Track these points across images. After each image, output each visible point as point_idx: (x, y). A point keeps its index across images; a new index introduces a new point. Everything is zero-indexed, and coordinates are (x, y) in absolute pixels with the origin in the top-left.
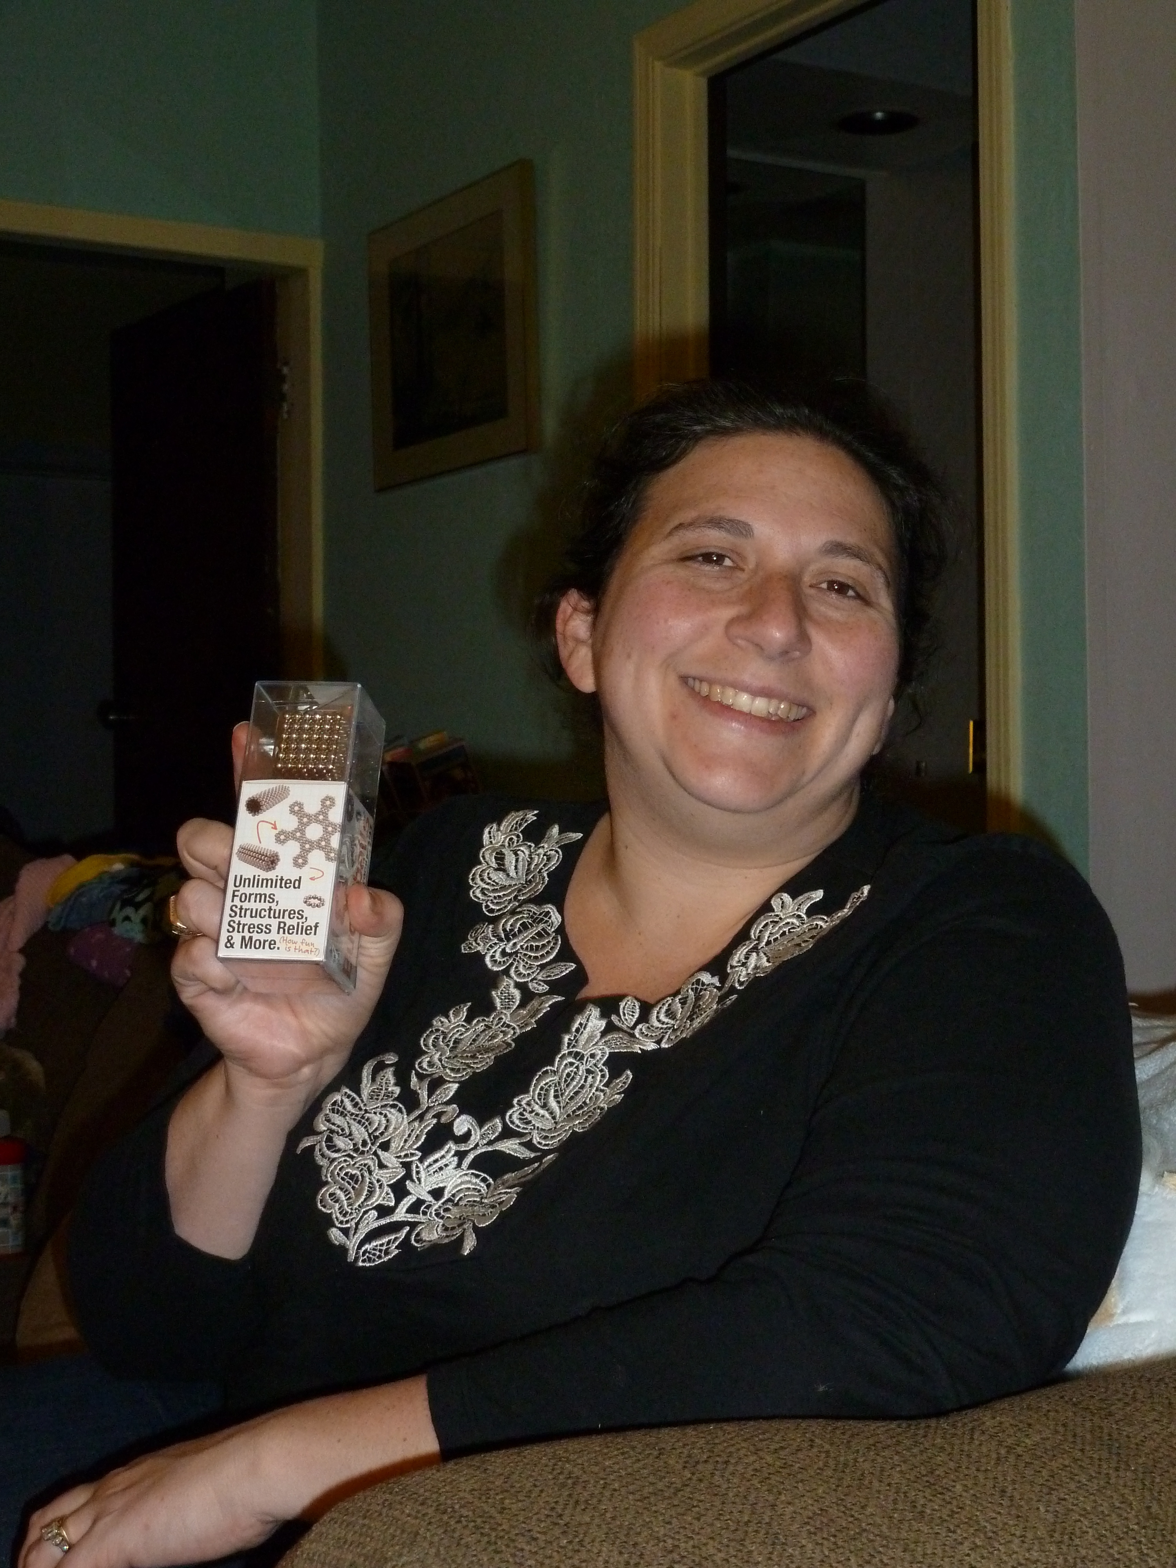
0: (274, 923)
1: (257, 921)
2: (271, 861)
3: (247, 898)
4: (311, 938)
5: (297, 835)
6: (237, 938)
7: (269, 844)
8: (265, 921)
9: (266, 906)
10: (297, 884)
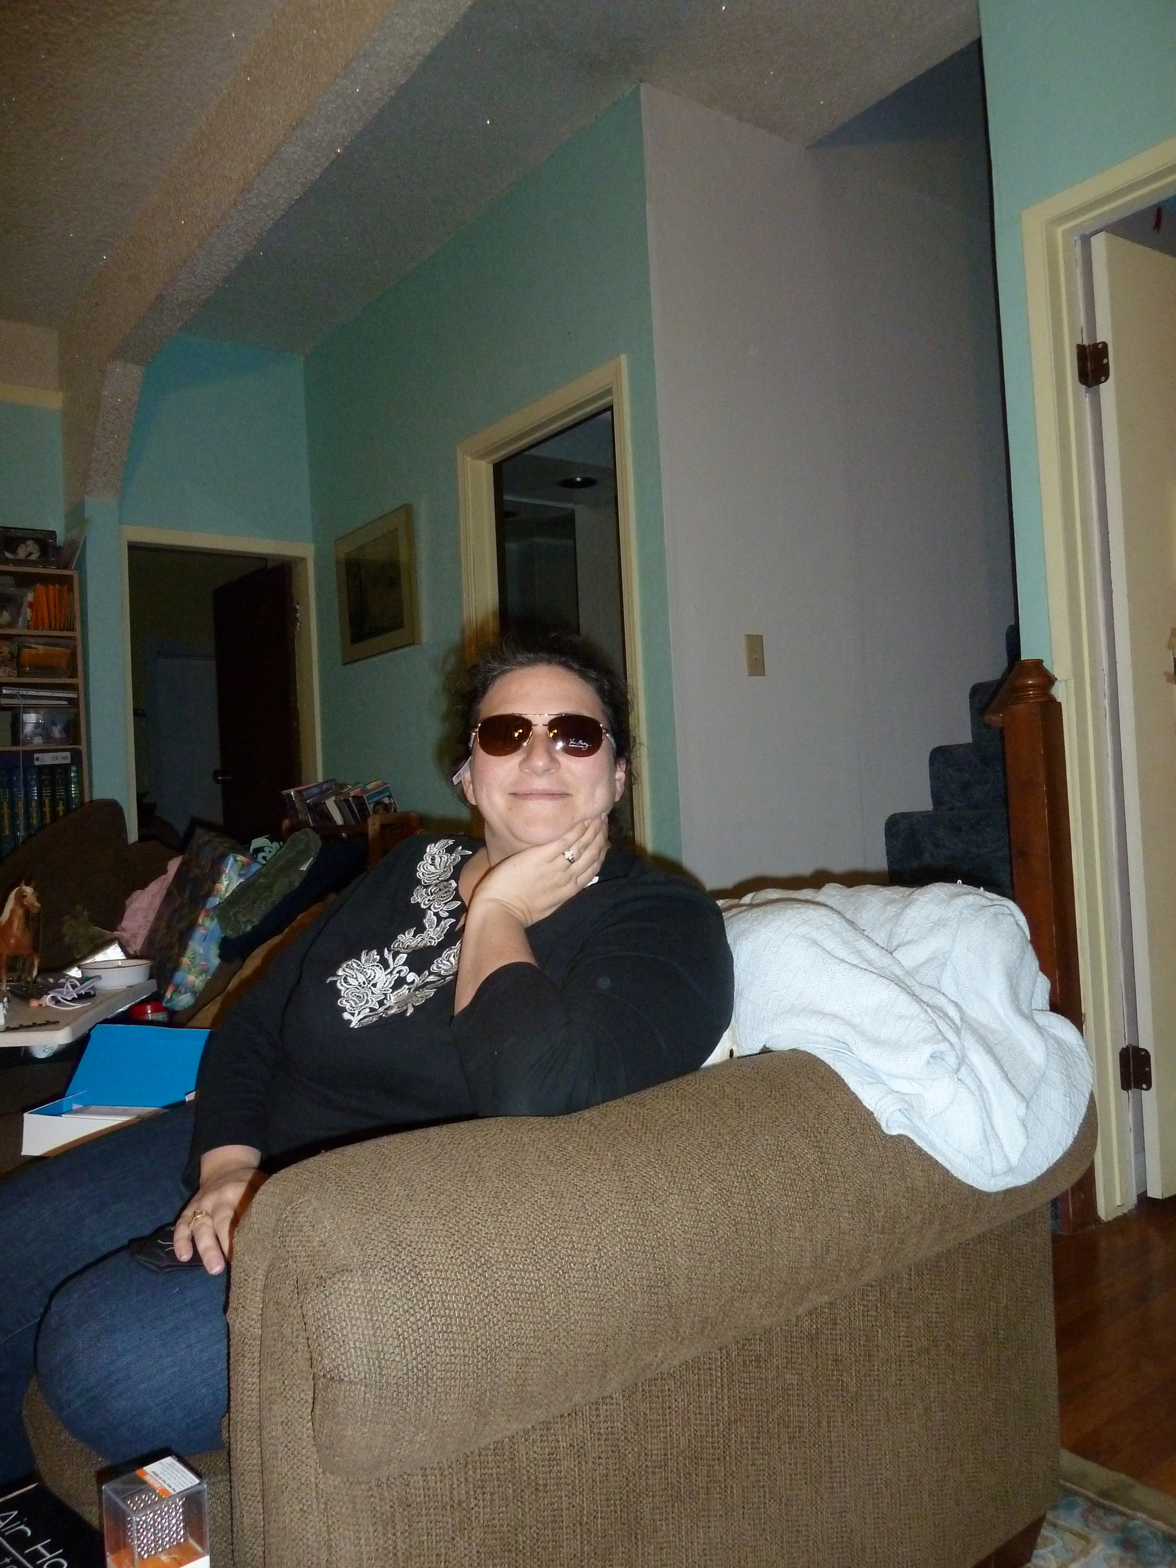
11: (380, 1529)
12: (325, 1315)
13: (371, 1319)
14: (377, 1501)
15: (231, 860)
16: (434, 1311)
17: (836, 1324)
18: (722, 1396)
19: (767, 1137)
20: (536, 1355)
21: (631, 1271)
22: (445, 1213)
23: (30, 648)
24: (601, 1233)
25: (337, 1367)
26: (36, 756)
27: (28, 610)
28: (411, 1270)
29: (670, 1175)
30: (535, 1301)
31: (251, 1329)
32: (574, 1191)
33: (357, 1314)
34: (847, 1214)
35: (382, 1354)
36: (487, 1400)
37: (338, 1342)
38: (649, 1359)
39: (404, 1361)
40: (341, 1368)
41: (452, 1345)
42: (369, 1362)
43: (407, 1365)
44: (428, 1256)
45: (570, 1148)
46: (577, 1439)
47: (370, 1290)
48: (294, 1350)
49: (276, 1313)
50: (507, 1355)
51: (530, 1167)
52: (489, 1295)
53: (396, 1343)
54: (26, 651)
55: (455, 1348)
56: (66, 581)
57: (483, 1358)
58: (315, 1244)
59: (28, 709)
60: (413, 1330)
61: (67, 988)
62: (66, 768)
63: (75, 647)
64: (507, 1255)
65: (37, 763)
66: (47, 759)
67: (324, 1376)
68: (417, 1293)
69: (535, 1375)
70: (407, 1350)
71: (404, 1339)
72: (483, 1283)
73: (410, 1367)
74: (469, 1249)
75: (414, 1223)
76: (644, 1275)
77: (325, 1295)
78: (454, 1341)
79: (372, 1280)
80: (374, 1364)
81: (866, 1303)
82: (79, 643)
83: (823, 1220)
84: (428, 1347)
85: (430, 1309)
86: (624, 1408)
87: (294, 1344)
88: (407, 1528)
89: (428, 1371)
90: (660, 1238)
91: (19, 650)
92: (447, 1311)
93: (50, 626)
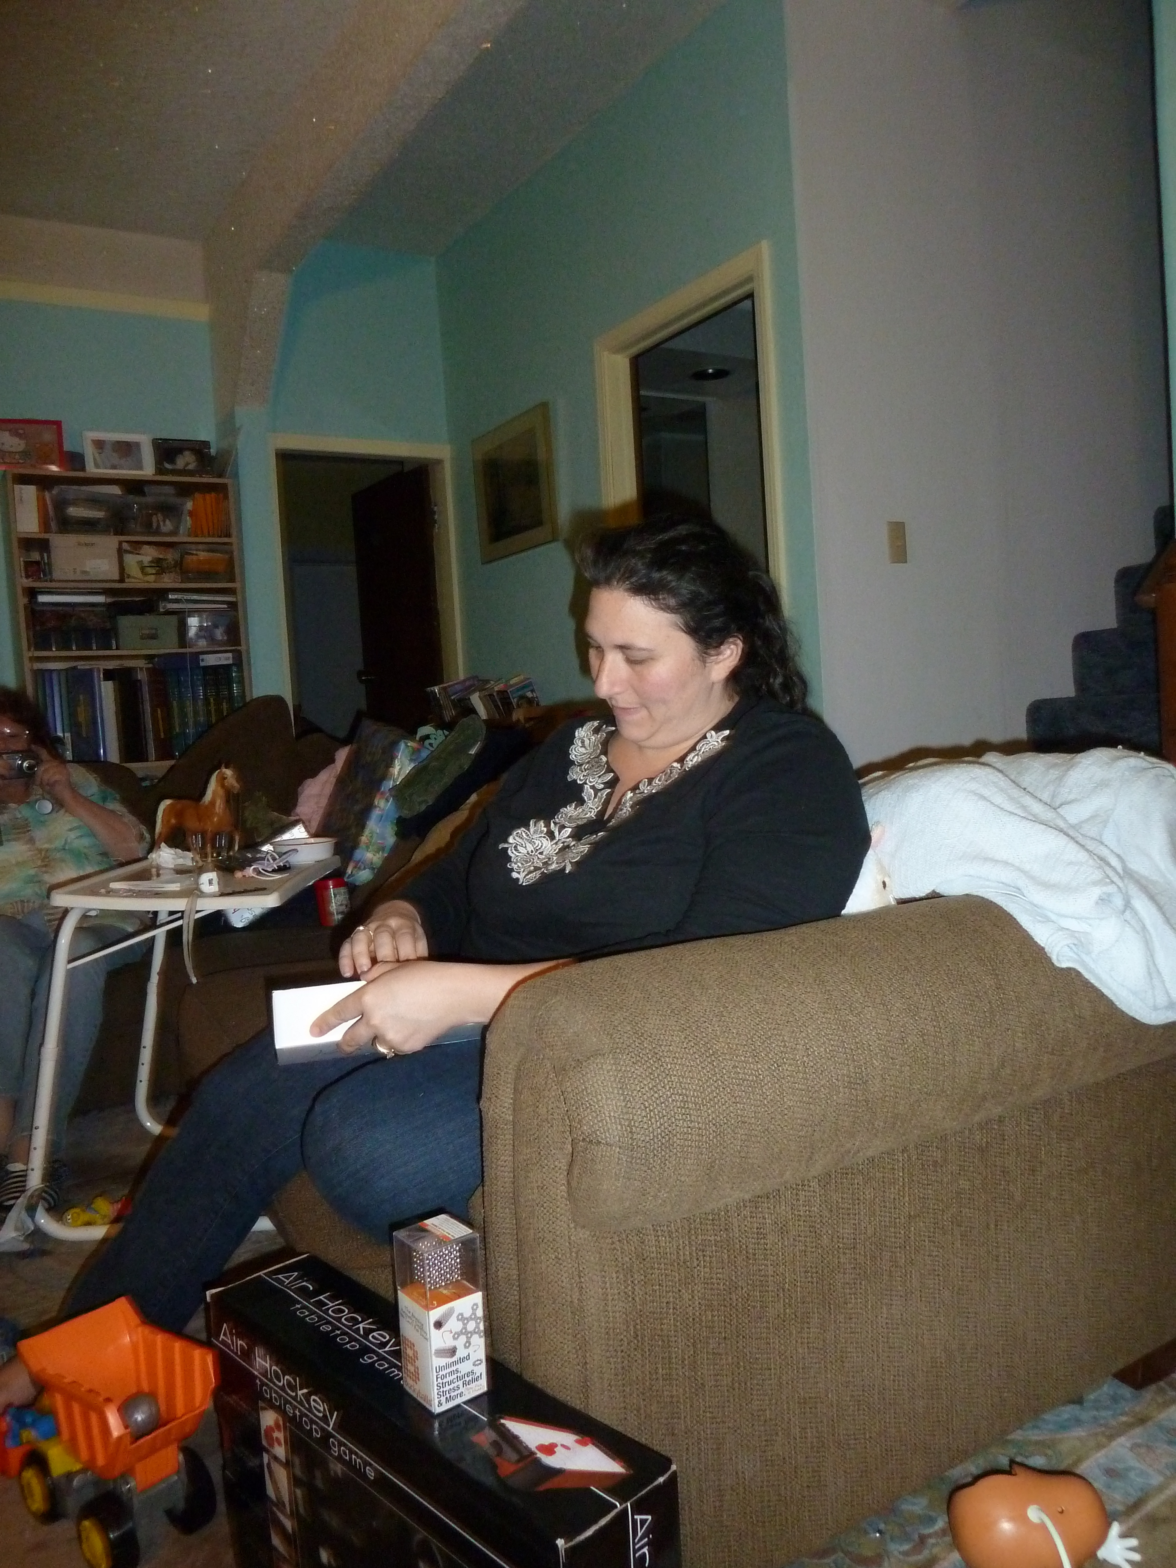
0: (460, 1383)
1: (451, 1387)
2: (453, 1351)
3: (445, 1376)
4: (480, 1382)
5: (464, 1332)
6: (443, 1399)
7: (450, 1343)
8: (455, 1385)
9: (455, 1376)
10: (468, 1357)
11: (621, 1276)
12: (583, 1090)
13: (623, 1094)
14: (619, 1253)
15: (402, 746)
16: (673, 1090)
17: (1004, 1140)
18: (904, 1194)
19: (948, 964)
20: (756, 1133)
21: (834, 1068)
22: (677, 1013)
23: (193, 554)
24: (807, 1035)
25: (595, 1132)
26: (201, 657)
27: (188, 518)
28: (653, 1056)
29: (864, 990)
30: (756, 1088)
31: (503, 1115)
32: (783, 999)
33: (611, 1090)
34: (1020, 1035)
35: (633, 1122)
36: (716, 1167)
37: (595, 1112)
38: (848, 1145)
39: (651, 1129)
40: (598, 1133)
41: (689, 1119)
42: (622, 1128)
43: (653, 1132)
44: (666, 1046)
45: (776, 965)
46: (781, 1218)
47: (621, 1070)
48: (549, 1125)
49: (531, 1098)
50: (733, 1131)
51: (745, 979)
52: (717, 1080)
53: (644, 1114)
54: (189, 558)
55: (692, 1122)
56: (221, 489)
57: (714, 1131)
58: (569, 1035)
59: (192, 613)
60: (657, 1104)
61: (268, 860)
62: (227, 667)
63: (232, 552)
64: (731, 1049)
65: (202, 664)
66: (211, 660)
67: (584, 1140)
68: (658, 1075)
69: (755, 1150)
70: (653, 1120)
71: (651, 1111)
72: (712, 1070)
73: (655, 1134)
74: (699, 1042)
75: (652, 1019)
76: (845, 1072)
77: (582, 1074)
78: (690, 1116)
79: (622, 1063)
80: (626, 1130)
81: (1031, 1123)
82: (235, 547)
83: (1000, 1037)
84: (669, 1119)
85: (670, 1088)
86: (820, 1195)
87: (549, 1120)
88: (643, 1277)
89: (670, 1138)
90: (858, 1043)
91: (182, 557)
92: (684, 1091)
93: (209, 532)
